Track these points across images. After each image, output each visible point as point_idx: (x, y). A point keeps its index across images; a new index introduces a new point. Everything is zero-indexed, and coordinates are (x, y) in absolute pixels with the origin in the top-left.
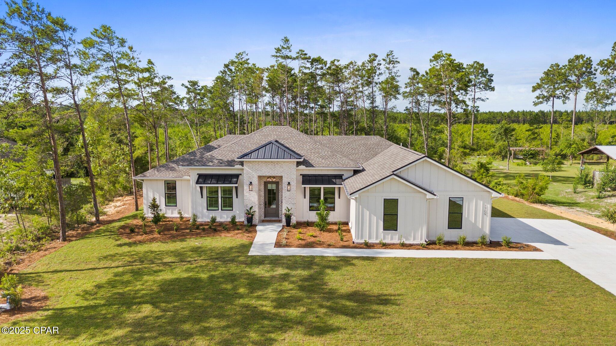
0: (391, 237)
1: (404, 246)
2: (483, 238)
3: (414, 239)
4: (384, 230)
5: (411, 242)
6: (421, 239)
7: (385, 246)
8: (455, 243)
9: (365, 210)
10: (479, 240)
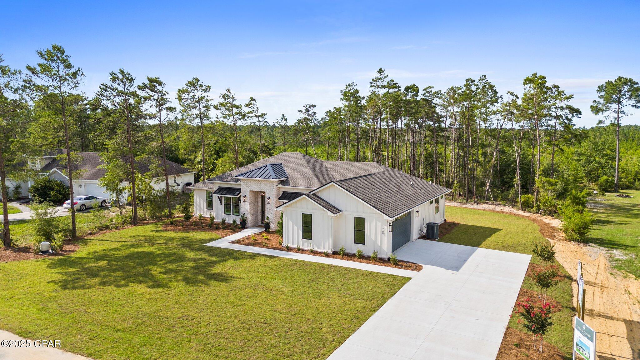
0: (306, 245)
1: (313, 252)
2: (375, 254)
3: (324, 249)
4: (303, 238)
5: (321, 250)
6: (329, 249)
7: (300, 250)
8: (354, 255)
9: (290, 221)
10: (371, 255)
